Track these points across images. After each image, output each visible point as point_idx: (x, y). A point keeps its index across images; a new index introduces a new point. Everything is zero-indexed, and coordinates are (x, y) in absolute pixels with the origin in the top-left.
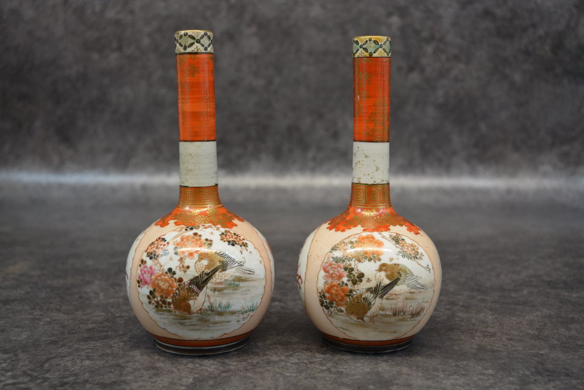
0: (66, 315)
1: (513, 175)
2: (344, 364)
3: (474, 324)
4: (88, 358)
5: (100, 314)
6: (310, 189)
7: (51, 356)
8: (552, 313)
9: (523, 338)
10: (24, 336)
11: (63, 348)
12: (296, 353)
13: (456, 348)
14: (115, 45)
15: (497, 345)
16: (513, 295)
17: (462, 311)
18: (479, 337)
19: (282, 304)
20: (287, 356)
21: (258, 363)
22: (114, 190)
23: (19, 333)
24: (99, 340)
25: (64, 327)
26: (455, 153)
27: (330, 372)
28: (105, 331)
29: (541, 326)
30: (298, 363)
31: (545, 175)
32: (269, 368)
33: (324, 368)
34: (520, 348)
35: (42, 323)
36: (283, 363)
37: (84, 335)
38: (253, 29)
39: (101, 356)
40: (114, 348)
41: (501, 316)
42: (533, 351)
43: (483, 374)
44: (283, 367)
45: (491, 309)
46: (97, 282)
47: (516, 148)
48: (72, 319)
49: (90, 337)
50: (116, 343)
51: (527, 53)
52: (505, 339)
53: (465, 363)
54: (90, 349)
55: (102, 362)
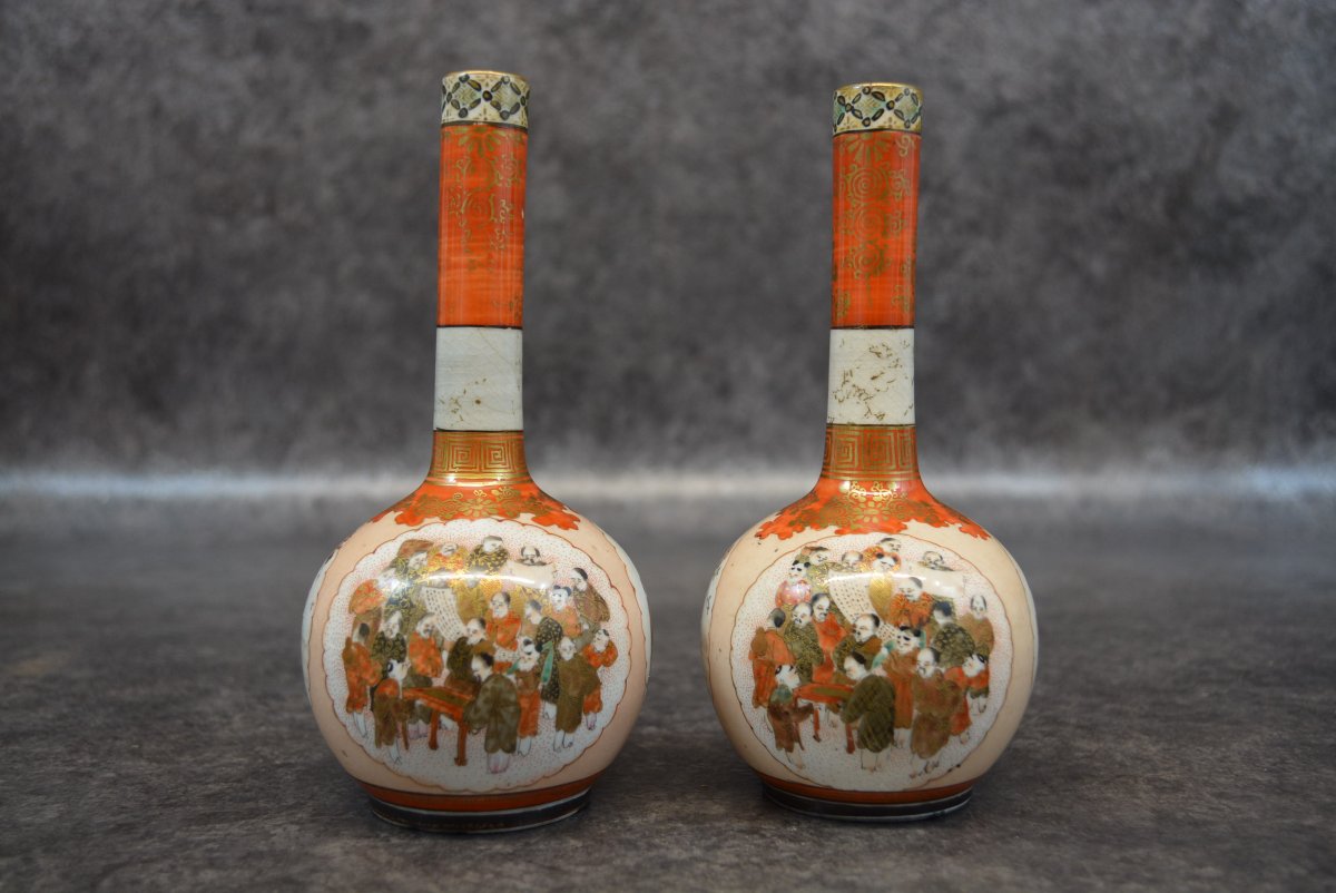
0: (154, 764)
2: (852, 862)
3: (1122, 765)
4: (211, 864)
5: (235, 760)
7: (117, 861)
8: (1287, 737)
9: (1248, 793)
10: (50, 813)
11: (148, 842)
12: (726, 840)
13: (1105, 818)
14: (260, 201)
15: (1196, 808)
16: (1180, 700)
17: (1083, 738)
18: (1146, 792)
19: (664, 731)
20: (708, 849)
21: (638, 866)
22: (254, 509)
23: (39, 808)
24: (236, 820)
25: (148, 790)
27: (824, 884)
28: (249, 800)
29: (1275, 764)
30: (737, 865)
32: (670, 878)
33: (806, 875)
34: (1254, 815)
35: (95, 783)
36: (702, 866)
37: (200, 808)
38: (554, 167)
39: (244, 858)
40: (274, 838)
41: (1175, 746)
42: (1286, 821)
43: (1197, 878)
44: (704, 875)
45: (1147, 732)
46: (225, 692)
48: (170, 772)
49: (214, 814)
50: (280, 826)
52: (1208, 796)
53: (1140, 852)
54: (214, 841)
55: (247, 874)
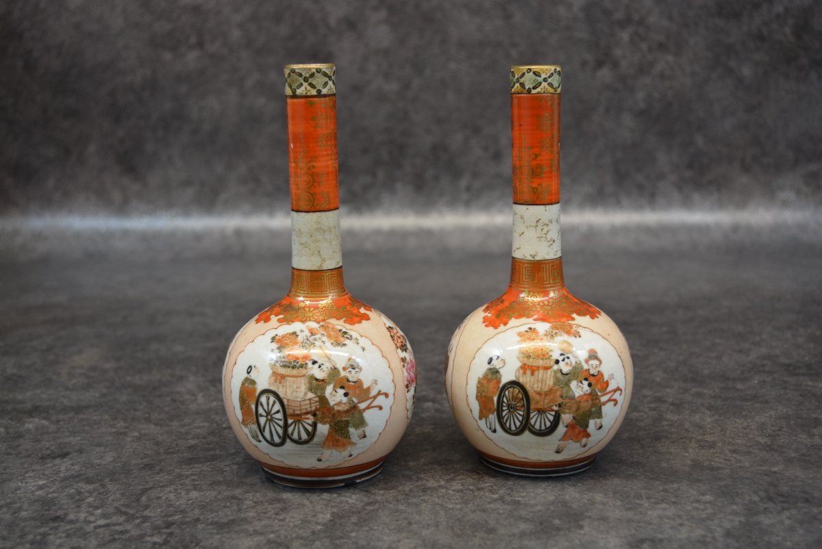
0: (159, 428)
1: (741, 205)
2: (521, 490)
3: (687, 431)
4: (195, 488)
5: (201, 424)
6: (464, 230)
7: (147, 486)
8: (790, 413)
9: (751, 449)
10: (109, 458)
11: (162, 475)
12: (458, 475)
13: (664, 465)
14: (193, 40)
15: (717, 459)
16: (739, 386)
17: (672, 412)
18: (693, 449)
19: (437, 406)
20: (448, 481)
21: (411, 491)
22: (198, 237)
23: (102, 454)
24: (205, 462)
25: (157, 444)
26: (661, 177)
27: (504, 502)
28: (211, 450)
29: (774, 431)
30: (462, 490)
31: (785, 204)
32: (426, 498)
33: (495, 496)
34: (747, 464)
35: (129, 439)
36: (443, 490)
37: (185, 455)
38: (383, 14)
39: (211, 485)
40: (225, 473)
41: (723, 418)
42: (763, 468)
43: (698, 501)
44: (443, 496)
45: (710, 408)
46: (192, 378)
47: (746, 169)
48: (167, 432)
49: (193, 458)
50: (228, 466)
51: (760, 38)
52: (727, 452)
53: (675, 485)
54: (195, 475)
55: (214, 494)
